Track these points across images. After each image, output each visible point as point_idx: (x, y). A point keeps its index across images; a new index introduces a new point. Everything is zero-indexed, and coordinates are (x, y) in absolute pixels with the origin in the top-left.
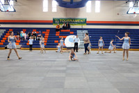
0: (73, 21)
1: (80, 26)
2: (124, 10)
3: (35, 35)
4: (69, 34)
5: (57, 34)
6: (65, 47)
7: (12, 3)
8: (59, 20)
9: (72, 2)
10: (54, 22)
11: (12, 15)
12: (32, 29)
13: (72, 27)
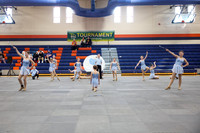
0: (95, 35)
1: (105, 43)
2: (168, 18)
3: (42, 55)
4: (89, 53)
5: (74, 53)
6: (84, 72)
8: (76, 34)
9: (93, 9)
10: (69, 36)
11: (10, 28)
12: (38, 47)
13: (94, 43)
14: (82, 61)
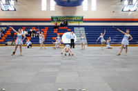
0: (70, 19)
1: (76, 24)
2: (119, 8)
3: (34, 32)
4: (66, 31)
5: (55, 31)
6: (62, 43)
7: (12, 2)
8: (57, 18)
9: (69, 2)
10: (52, 19)
11: (13, 14)
12: (31, 27)
13: (70, 24)
14: (61, 36)
